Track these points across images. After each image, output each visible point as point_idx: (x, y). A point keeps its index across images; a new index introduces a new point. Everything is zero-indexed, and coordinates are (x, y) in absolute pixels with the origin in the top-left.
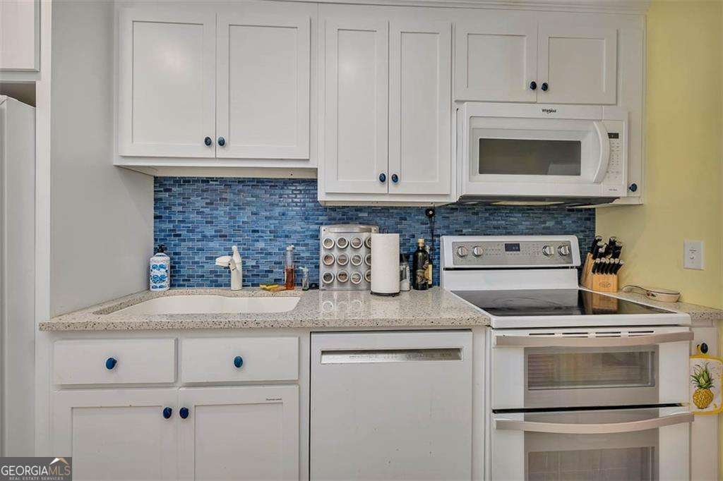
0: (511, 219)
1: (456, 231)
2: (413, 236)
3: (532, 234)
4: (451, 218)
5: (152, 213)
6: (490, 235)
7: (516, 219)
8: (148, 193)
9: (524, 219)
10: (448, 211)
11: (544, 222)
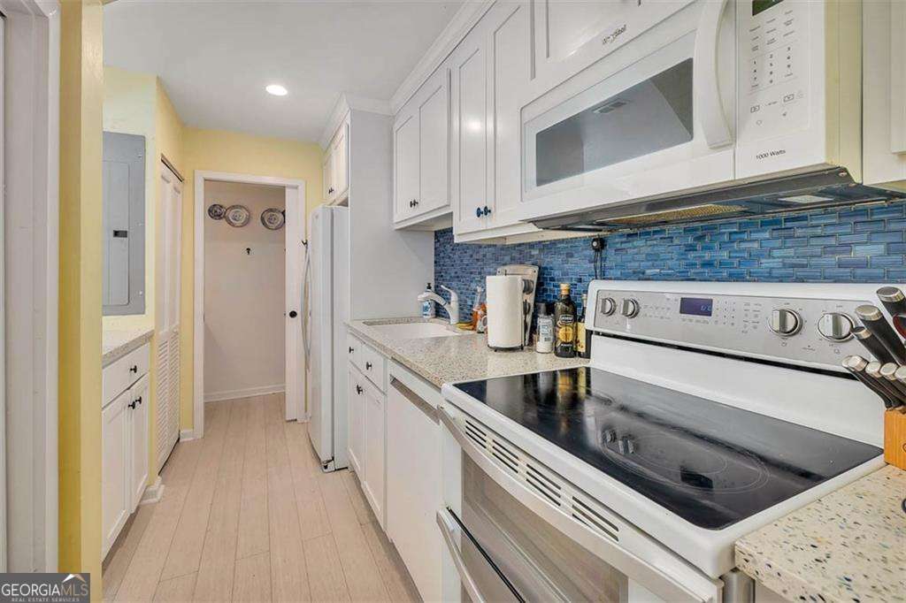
0: (743, 245)
1: (634, 273)
2: (580, 280)
3: (801, 280)
4: (630, 251)
5: (433, 260)
6: (693, 280)
7: (756, 245)
8: (431, 242)
9: (777, 243)
10: (624, 239)
11: (848, 246)
